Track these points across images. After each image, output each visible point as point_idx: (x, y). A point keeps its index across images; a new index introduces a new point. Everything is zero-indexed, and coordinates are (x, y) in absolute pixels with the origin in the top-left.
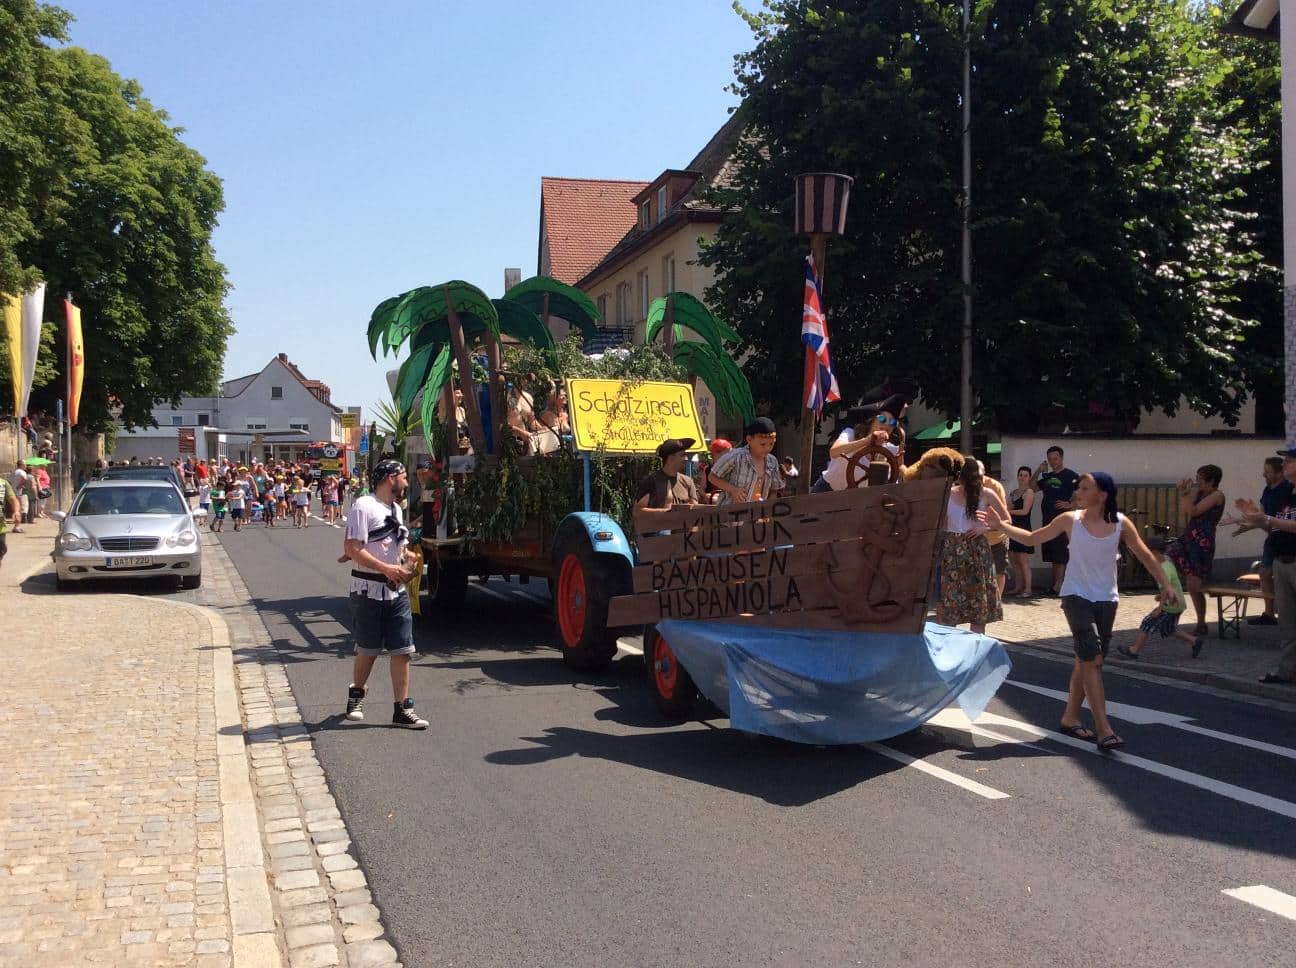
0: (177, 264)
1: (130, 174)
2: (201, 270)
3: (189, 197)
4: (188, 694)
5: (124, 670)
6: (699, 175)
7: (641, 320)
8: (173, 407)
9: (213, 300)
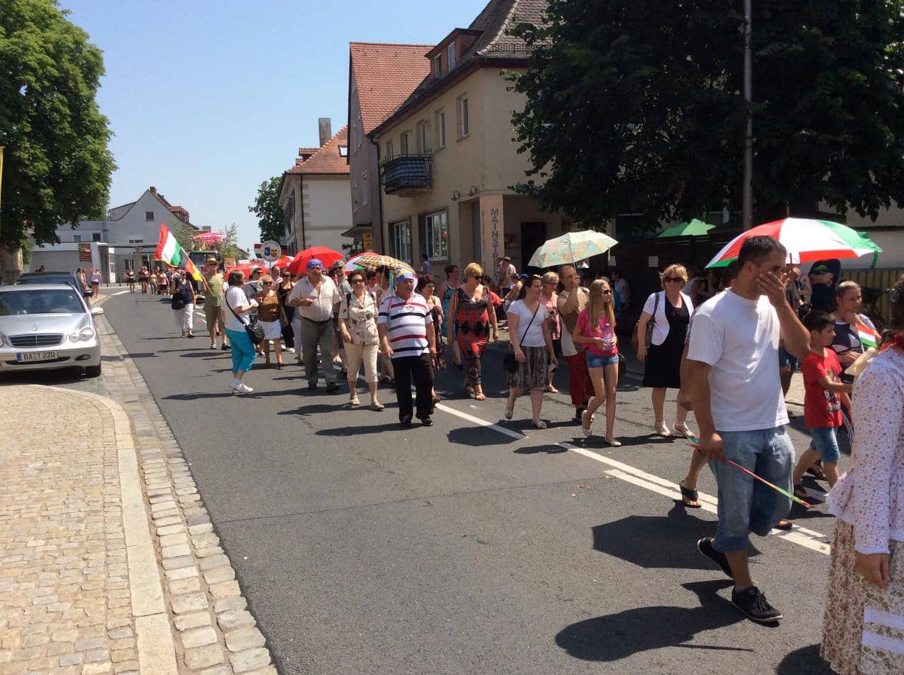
1: (29, 46)
2: (89, 121)
3: (77, 64)
4: (94, 512)
5: (27, 479)
6: (481, 32)
7: (439, 150)
8: (72, 228)
9: (99, 144)
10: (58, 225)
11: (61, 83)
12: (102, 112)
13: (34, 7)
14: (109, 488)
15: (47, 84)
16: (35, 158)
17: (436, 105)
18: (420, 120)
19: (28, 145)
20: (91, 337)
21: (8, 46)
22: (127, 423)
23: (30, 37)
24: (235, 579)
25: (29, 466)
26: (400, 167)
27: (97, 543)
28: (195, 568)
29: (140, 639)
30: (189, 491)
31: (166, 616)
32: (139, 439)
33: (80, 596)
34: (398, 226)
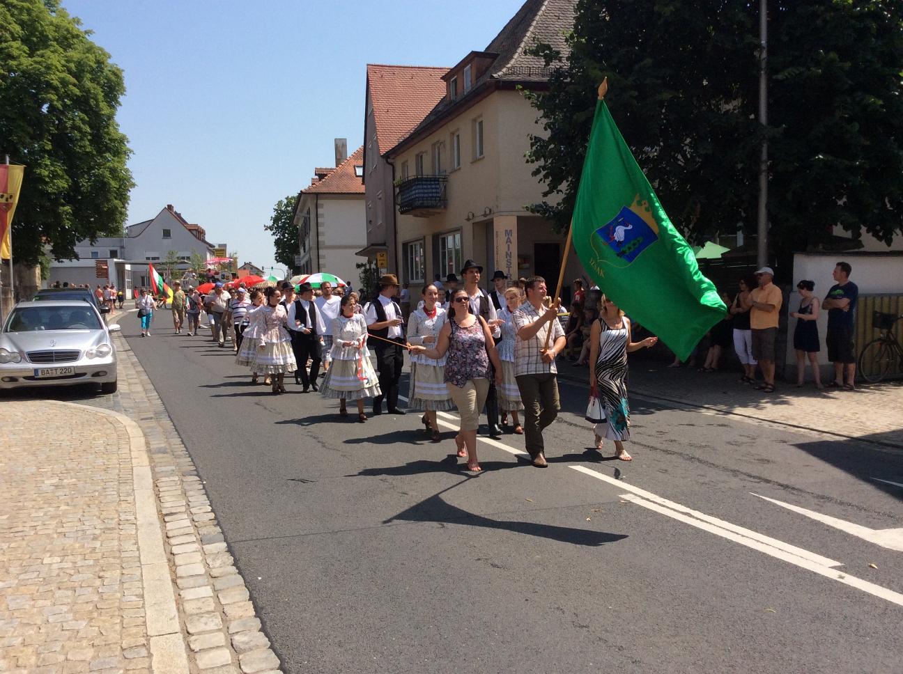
0: (90, 134)
1: (52, 64)
2: (109, 139)
3: (98, 84)
4: (109, 529)
5: (44, 495)
6: (498, 55)
7: (454, 171)
8: (91, 244)
9: (119, 162)
10: (77, 242)
11: (82, 102)
12: (122, 130)
13: (57, 28)
14: (124, 505)
15: (68, 102)
16: (55, 176)
17: (452, 126)
18: (435, 140)
19: (48, 162)
20: (107, 353)
21: (31, 65)
22: (143, 440)
23: (52, 56)
24: (249, 600)
25: (46, 482)
26: (414, 188)
27: (111, 560)
28: (209, 587)
29: (154, 658)
30: (203, 510)
31: (180, 636)
32: (153, 456)
33: (95, 615)
34: (412, 246)
